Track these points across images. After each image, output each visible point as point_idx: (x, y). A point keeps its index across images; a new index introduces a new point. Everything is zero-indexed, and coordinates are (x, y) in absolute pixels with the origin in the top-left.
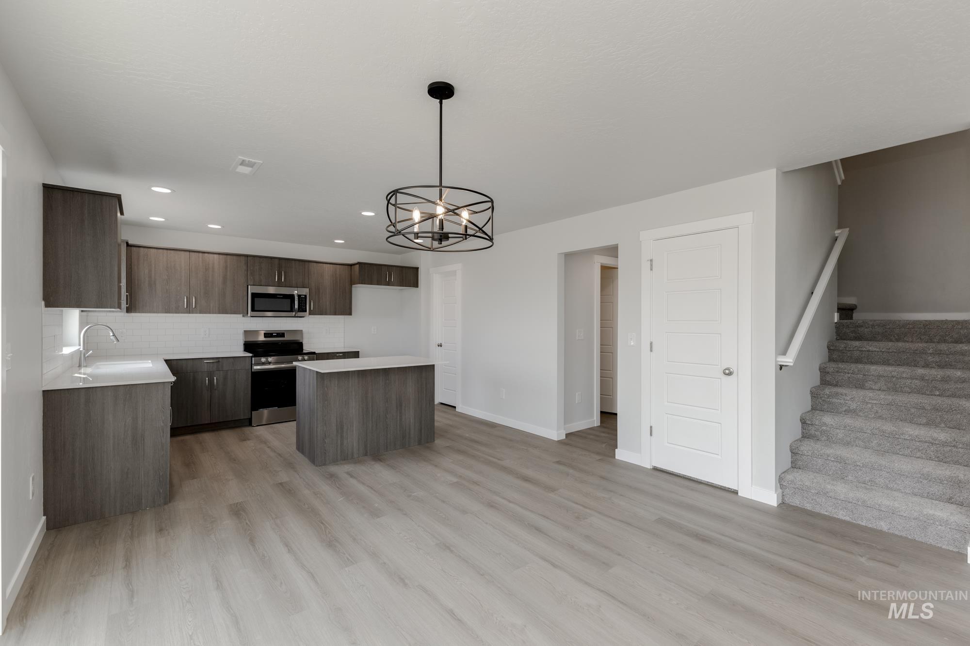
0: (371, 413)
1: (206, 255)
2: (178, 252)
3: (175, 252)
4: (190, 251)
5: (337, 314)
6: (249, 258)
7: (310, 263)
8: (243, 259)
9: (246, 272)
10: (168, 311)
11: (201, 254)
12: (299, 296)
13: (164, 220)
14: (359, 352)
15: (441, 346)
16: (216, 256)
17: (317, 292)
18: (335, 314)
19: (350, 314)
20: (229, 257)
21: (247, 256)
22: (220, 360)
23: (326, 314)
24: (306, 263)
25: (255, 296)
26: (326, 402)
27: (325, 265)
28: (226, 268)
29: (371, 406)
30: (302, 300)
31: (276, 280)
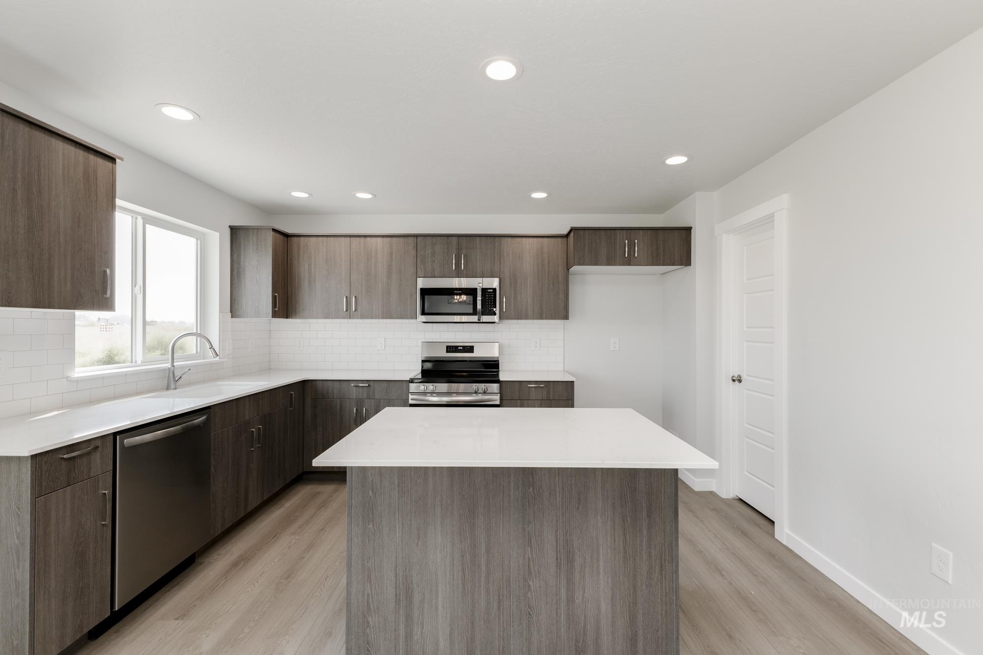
0: (484, 568)
1: (368, 239)
2: (338, 239)
3: (335, 239)
4: (350, 236)
5: (544, 316)
6: (419, 239)
7: (502, 239)
8: (411, 240)
9: (415, 260)
10: (327, 316)
11: (362, 239)
12: (484, 290)
13: (306, 195)
14: (573, 382)
15: (740, 381)
16: (379, 240)
17: (511, 282)
18: (541, 318)
19: (566, 317)
20: (394, 239)
21: (416, 236)
22: (371, 384)
23: (526, 318)
24: (497, 239)
25: (425, 292)
26: (371, 526)
27: (524, 239)
28: (391, 254)
29: (483, 550)
30: (489, 296)
31: (454, 269)
